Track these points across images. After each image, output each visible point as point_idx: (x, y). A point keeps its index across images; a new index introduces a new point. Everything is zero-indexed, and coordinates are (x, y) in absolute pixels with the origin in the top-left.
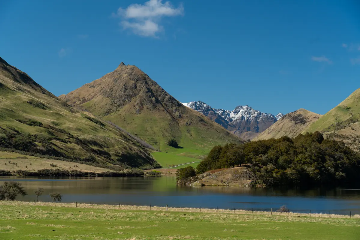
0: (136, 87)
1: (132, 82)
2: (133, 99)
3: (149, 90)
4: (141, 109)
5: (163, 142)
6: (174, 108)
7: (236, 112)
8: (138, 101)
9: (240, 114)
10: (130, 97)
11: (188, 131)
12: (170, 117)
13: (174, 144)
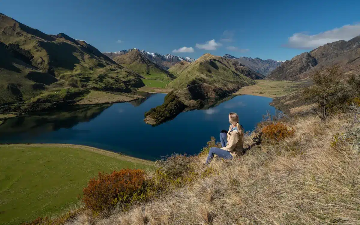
0: (138, 57)
1: (137, 55)
2: (137, 60)
3: (141, 58)
4: (139, 63)
5: (145, 73)
6: (148, 63)
7: (167, 56)
8: (138, 61)
9: (168, 57)
10: (136, 59)
11: (152, 69)
12: (147, 66)
13: (148, 74)
